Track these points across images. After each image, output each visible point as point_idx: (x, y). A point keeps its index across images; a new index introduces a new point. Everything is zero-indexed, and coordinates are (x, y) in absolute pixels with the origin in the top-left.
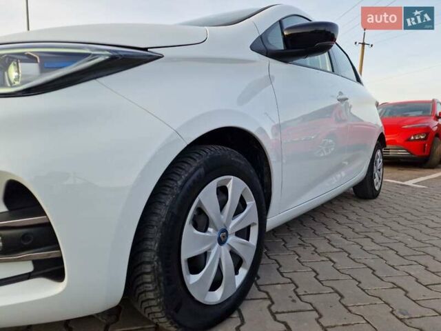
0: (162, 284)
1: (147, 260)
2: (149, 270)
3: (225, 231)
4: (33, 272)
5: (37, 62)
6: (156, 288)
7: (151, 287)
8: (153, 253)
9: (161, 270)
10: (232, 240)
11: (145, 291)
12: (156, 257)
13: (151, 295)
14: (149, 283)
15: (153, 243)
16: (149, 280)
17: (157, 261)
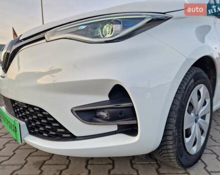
0: (176, 142)
1: (170, 128)
2: (170, 134)
3: (197, 115)
4: (117, 130)
5: (120, 24)
6: (173, 144)
7: (171, 143)
8: (173, 125)
9: (176, 134)
10: (200, 120)
11: (166, 145)
12: (175, 127)
13: (171, 147)
14: (170, 140)
15: (173, 120)
16: (170, 139)
17: (175, 129)
